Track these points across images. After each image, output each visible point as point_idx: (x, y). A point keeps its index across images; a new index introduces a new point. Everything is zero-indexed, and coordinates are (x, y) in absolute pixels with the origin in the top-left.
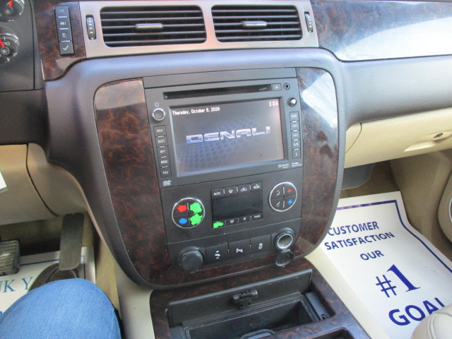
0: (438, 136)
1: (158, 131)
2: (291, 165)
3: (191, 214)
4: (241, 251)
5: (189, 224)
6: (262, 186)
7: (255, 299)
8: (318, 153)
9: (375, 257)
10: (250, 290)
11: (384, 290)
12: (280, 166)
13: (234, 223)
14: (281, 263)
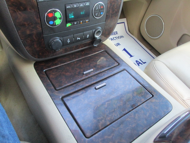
4: (79, 39)
6: (90, 4)
13: (76, 24)
14: (95, 44)
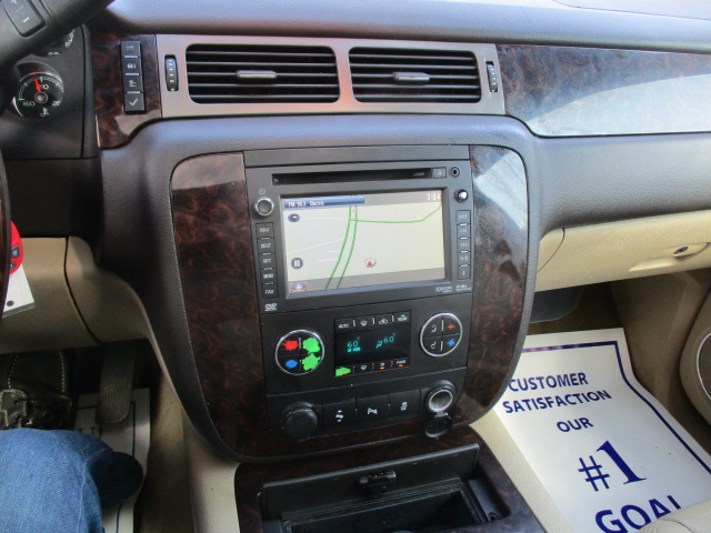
0: (681, 250)
1: (263, 230)
2: (454, 288)
3: (304, 354)
4: (375, 412)
5: (300, 368)
6: (410, 318)
7: (393, 485)
8: (496, 272)
9: (580, 428)
10: (385, 470)
11: (591, 479)
12: (438, 290)
13: (366, 370)
14: (433, 432)
